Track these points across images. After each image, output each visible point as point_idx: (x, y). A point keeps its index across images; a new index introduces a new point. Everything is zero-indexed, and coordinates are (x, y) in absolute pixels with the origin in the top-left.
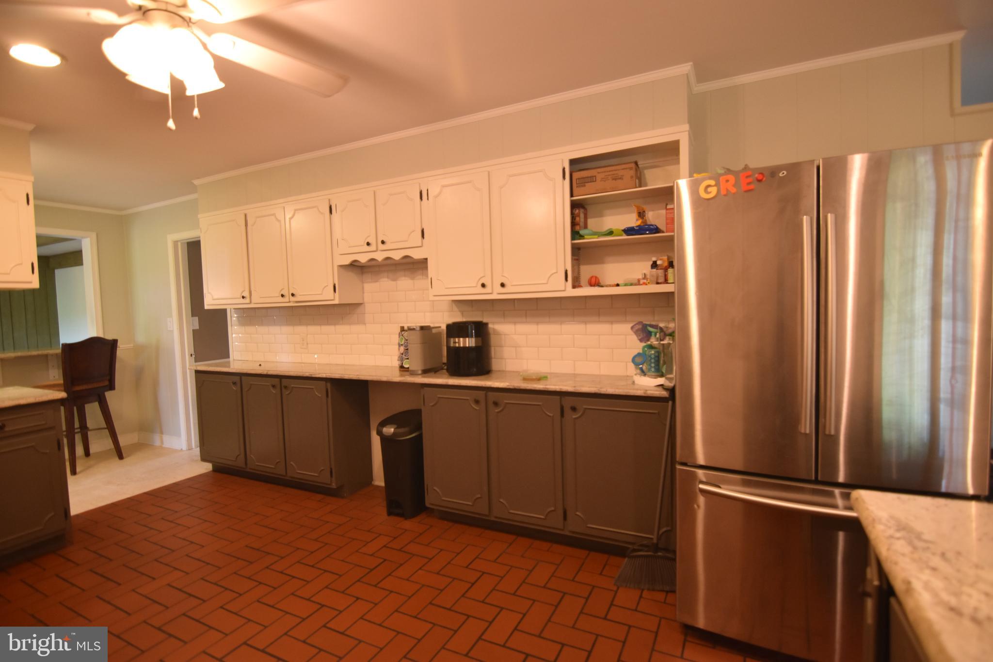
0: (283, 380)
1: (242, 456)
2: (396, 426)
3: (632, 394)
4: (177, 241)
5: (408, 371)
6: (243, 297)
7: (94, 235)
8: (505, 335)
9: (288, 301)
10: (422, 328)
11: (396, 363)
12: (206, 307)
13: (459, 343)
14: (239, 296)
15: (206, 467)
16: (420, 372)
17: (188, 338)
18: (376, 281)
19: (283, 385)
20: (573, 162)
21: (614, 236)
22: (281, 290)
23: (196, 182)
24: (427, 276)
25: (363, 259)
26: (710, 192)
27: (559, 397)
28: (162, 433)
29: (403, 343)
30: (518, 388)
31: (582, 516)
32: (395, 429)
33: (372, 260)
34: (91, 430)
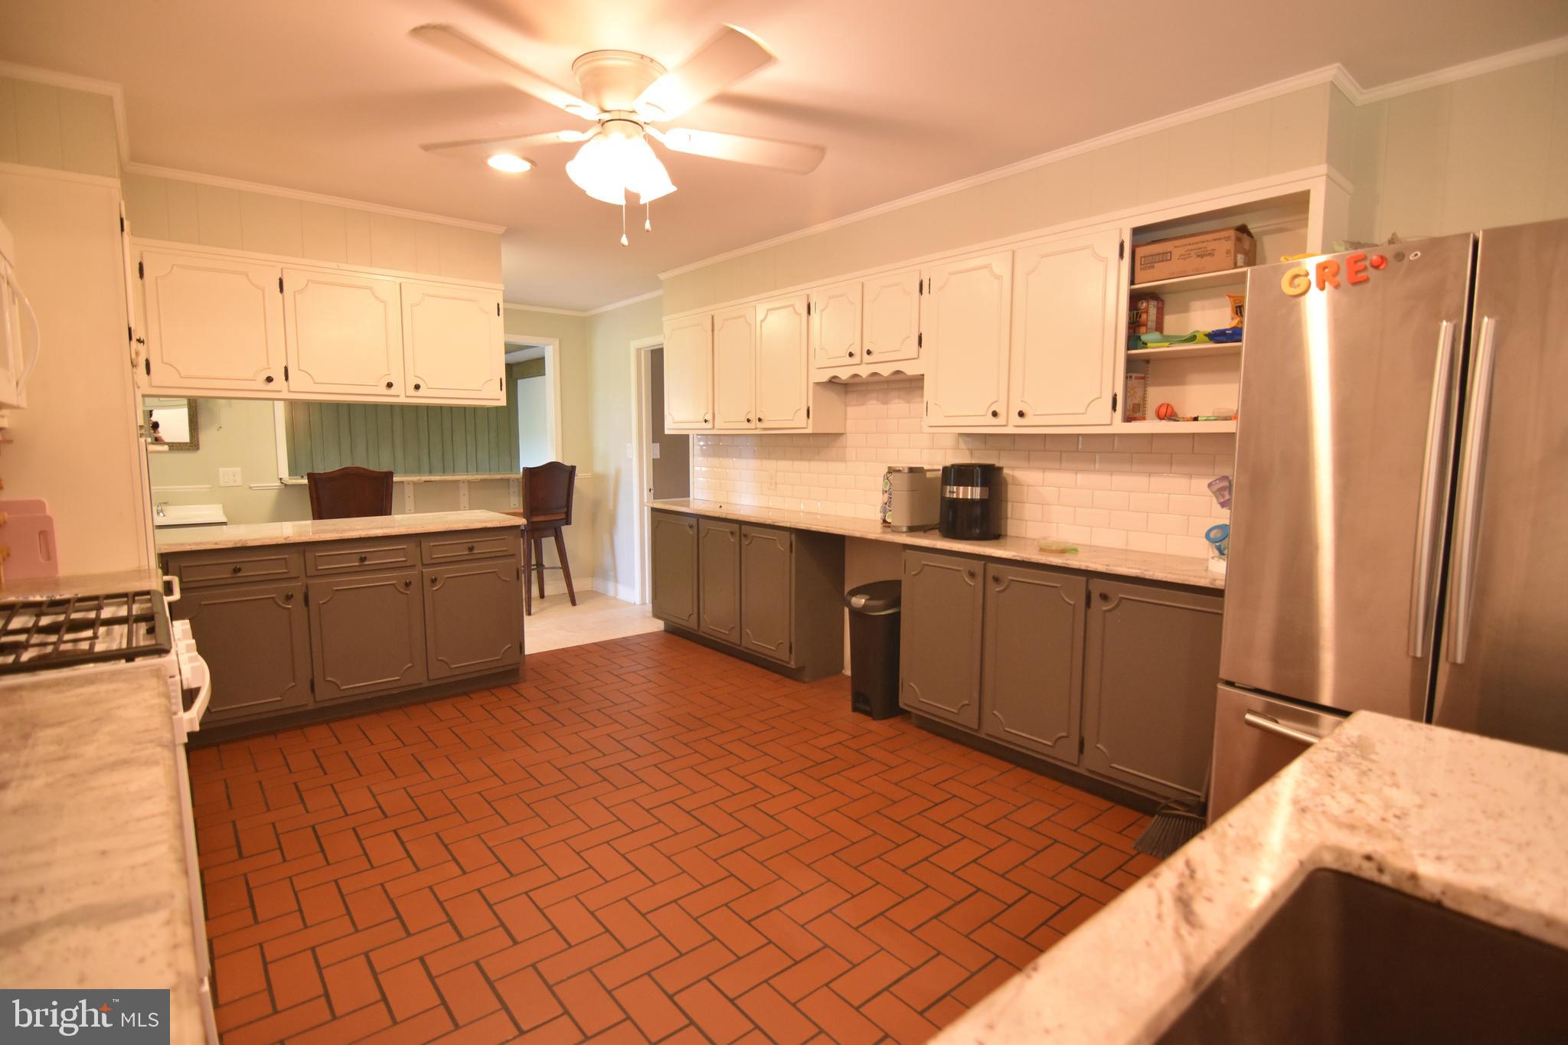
0: (743, 527)
1: (695, 615)
2: (868, 597)
3: (1192, 583)
4: (640, 349)
5: (889, 527)
6: (706, 421)
7: (557, 343)
8: (1028, 486)
9: (754, 427)
10: (912, 470)
11: (879, 516)
12: (667, 432)
13: (958, 494)
14: (702, 419)
15: (658, 625)
16: (905, 529)
17: (647, 471)
18: (863, 405)
19: (742, 532)
20: (1137, 232)
21: (1198, 343)
22: (748, 413)
23: (662, 276)
24: (922, 396)
25: (844, 375)
26: (1299, 285)
27: (1084, 579)
28: (616, 581)
29: (887, 489)
30: (1028, 560)
31: (1104, 750)
32: (866, 600)
33: (856, 376)
34: (546, 568)
